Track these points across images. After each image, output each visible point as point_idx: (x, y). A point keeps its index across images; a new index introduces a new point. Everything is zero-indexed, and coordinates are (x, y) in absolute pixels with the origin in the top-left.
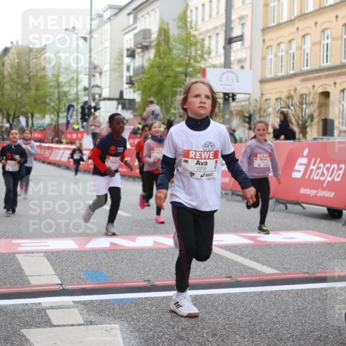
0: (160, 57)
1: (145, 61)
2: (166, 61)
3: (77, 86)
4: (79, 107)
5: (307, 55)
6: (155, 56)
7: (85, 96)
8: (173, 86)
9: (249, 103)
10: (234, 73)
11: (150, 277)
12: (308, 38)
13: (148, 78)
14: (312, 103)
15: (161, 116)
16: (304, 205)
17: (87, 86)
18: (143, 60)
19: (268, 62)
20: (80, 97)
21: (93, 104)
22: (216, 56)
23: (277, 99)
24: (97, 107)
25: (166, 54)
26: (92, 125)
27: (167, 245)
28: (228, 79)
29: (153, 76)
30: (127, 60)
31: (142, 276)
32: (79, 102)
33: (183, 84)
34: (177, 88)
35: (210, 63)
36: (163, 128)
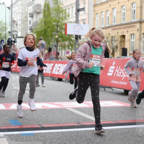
0: (45, 18)
1: (38, 19)
2: (48, 19)
3: (6, 30)
4: (6, 41)
5: (115, 17)
6: (43, 17)
7: (9, 35)
8: (51, 32)
10: (80, 26)
11: (41, 123)
12: (115, 10)
13: (40, 28)
14: (117, 40)
15: (46, 46)
16: (113, 88)
17: (10, 31)
19: (96, 21)
20: (7, 36)
21: (13, 40)
22: (72, 18)
24: (15, 41)
25: (48, 16)
26: (13, 50)
27: (49, 107)
28: (77, 28)
30: (29, 19)
31: (37, 122)
32: (6, 38)
33: (56, 30)
34: (53, 32)
35: (69, 21)
36: (46, 51)
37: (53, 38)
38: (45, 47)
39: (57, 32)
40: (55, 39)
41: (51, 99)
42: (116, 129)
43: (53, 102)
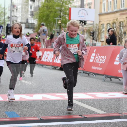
0: (48, 2)
2: (51, 3)
3: (5, 16)
4: (5, 27)
5: (123, 1)
6: (45, 1)
7: (8, 21)
8: (54, 17)
9: (93, 26)
10: (86, 10)
11: (40, 115)
13: (41, 13)
14: (125, 26)
15: (48, 32)
16: (120, 79)
17: (10, 16)
18: (39, 3)
19: (103, 5)
20: (6, 22)
22: (76, 2)
23: (107, 24)
28: (82, 13)
29: (44, 11)
30: (30, 3)
31: (36, 115)
32: (5, 24)
33: (59, 15)
34: (56, 18)
35: (73, 5)
36: (48, 38)
37: (55, 24)
38: (47, 34)
39: (60, 17)
40: (58, 25)
41: (52, 90)
42: (121, 122)
43: (54, 93)
